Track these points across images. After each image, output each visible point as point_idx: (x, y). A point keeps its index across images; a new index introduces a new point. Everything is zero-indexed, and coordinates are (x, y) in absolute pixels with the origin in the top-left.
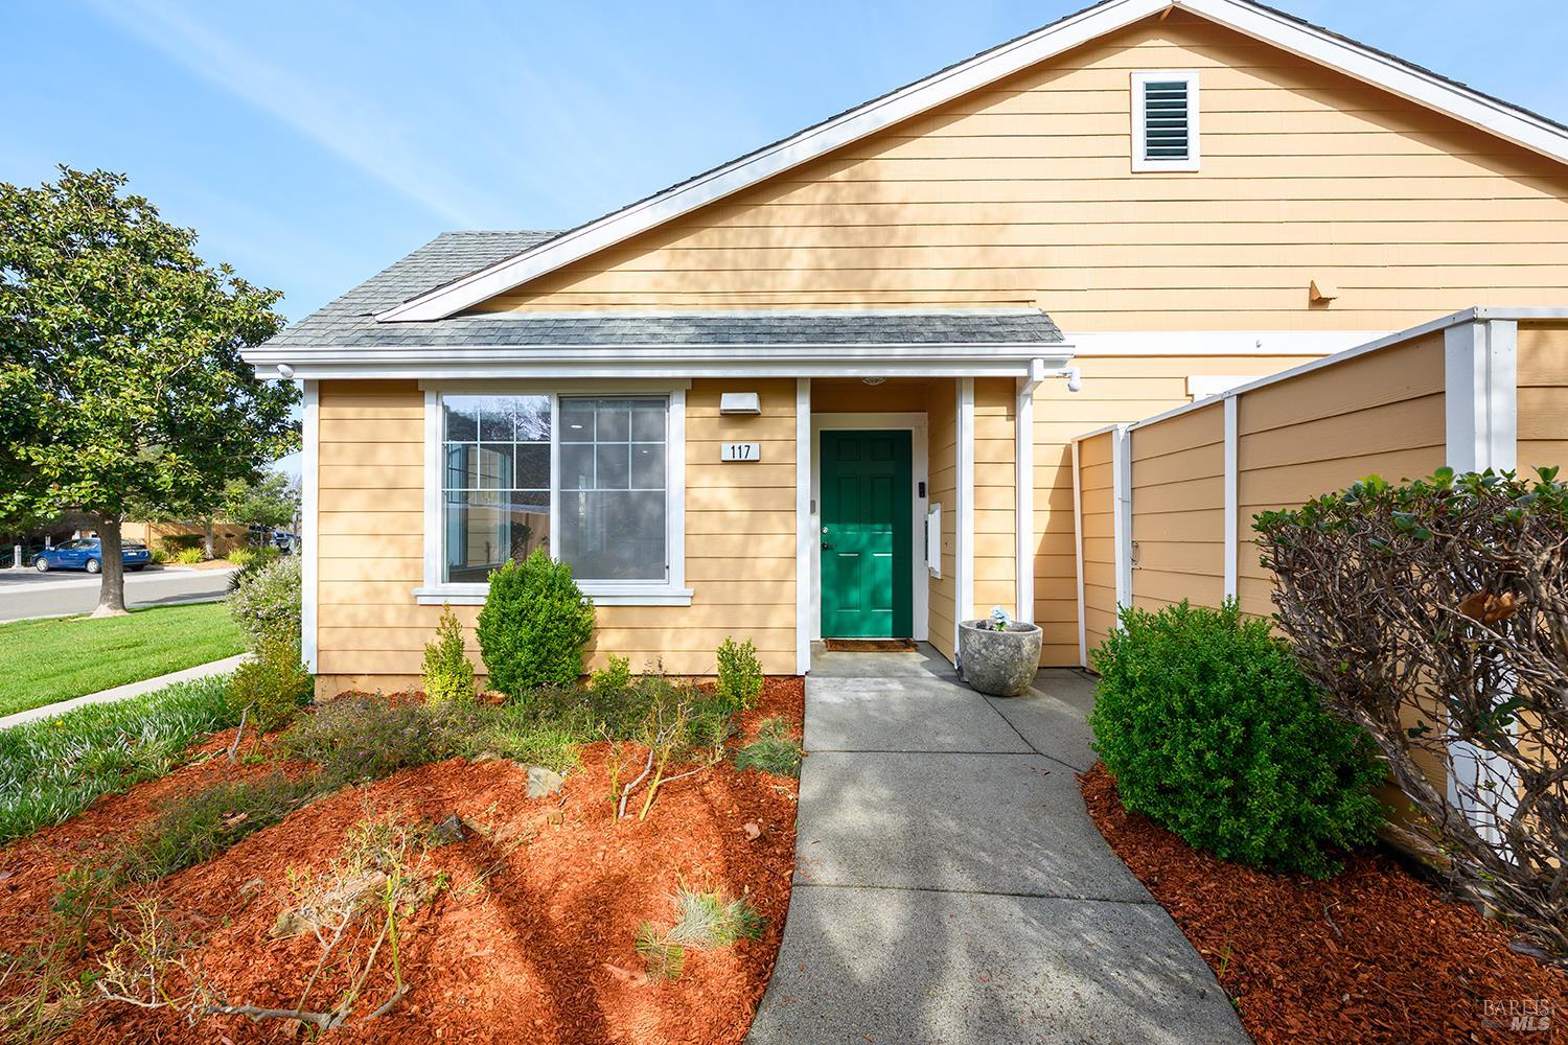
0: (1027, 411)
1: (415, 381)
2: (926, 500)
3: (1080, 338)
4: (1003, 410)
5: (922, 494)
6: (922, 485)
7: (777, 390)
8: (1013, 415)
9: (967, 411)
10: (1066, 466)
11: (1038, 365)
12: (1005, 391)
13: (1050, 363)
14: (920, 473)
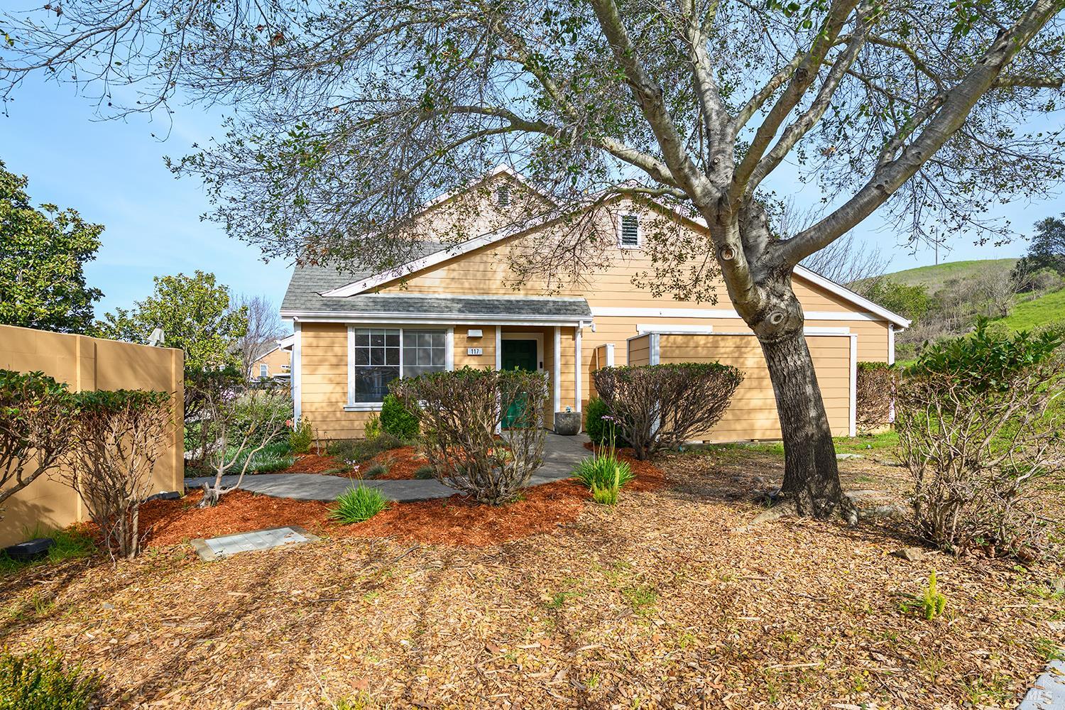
0: (579, 337)
1: (344, 323)
2: (543, 369)
3: (595, 311)
4: (571, 337)
5: (541, 367)
6: (541, 363)
7: (489, 329)
8: (574, 339)
9: (558, 337)
10: (594, 357)
11: (581, 322)
12: (572, 331)
13: (585, 322)
14: (540, 358)
